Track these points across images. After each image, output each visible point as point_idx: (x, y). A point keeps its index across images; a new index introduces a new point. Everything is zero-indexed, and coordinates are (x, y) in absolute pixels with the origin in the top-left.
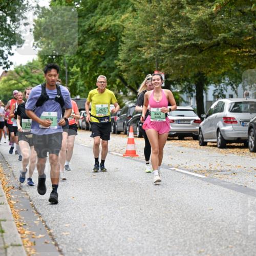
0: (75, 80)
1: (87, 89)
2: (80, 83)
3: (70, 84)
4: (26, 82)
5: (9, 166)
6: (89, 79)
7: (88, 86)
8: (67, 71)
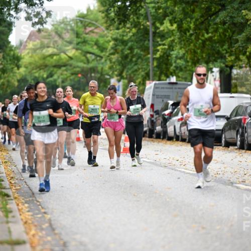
0: (166, 47)
1: (190, 64)
2: (177, 52)
3: (158, 55)
4: (74, 51)
5: (43, 211)
6: (195, 46)
7: (192, 59)
8: (152, 30)
